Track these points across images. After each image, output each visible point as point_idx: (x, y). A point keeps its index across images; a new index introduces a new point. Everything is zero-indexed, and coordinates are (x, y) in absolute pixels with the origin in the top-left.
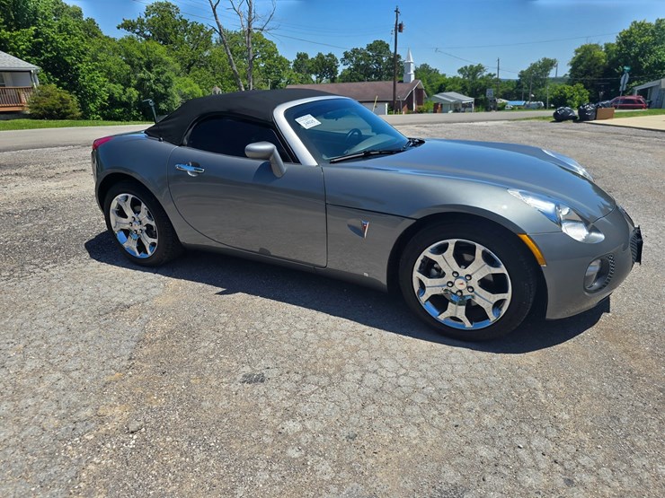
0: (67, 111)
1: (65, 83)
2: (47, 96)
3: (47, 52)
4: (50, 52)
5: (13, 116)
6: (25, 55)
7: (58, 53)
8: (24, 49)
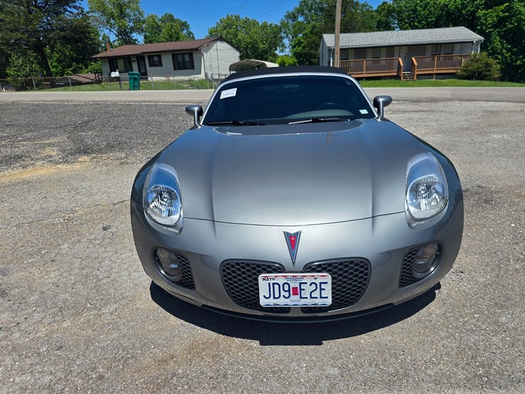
0: (487, 73)
1: (515, 49)
2: (476, 62)
3: (511, 23)
4: (513, 24)
5: (449, 76)
6: (490, 28)
7: (519, 24)
8: (490, 24)
